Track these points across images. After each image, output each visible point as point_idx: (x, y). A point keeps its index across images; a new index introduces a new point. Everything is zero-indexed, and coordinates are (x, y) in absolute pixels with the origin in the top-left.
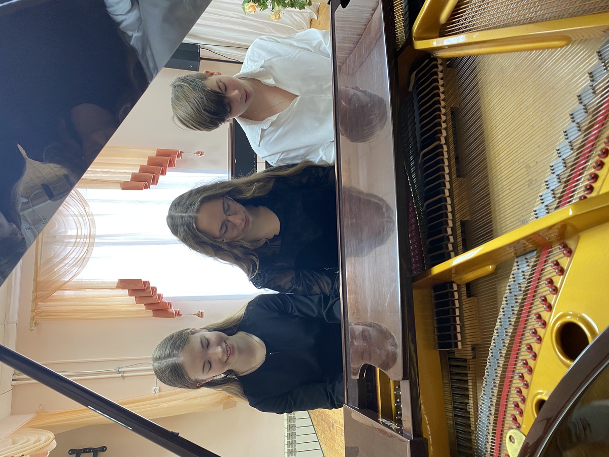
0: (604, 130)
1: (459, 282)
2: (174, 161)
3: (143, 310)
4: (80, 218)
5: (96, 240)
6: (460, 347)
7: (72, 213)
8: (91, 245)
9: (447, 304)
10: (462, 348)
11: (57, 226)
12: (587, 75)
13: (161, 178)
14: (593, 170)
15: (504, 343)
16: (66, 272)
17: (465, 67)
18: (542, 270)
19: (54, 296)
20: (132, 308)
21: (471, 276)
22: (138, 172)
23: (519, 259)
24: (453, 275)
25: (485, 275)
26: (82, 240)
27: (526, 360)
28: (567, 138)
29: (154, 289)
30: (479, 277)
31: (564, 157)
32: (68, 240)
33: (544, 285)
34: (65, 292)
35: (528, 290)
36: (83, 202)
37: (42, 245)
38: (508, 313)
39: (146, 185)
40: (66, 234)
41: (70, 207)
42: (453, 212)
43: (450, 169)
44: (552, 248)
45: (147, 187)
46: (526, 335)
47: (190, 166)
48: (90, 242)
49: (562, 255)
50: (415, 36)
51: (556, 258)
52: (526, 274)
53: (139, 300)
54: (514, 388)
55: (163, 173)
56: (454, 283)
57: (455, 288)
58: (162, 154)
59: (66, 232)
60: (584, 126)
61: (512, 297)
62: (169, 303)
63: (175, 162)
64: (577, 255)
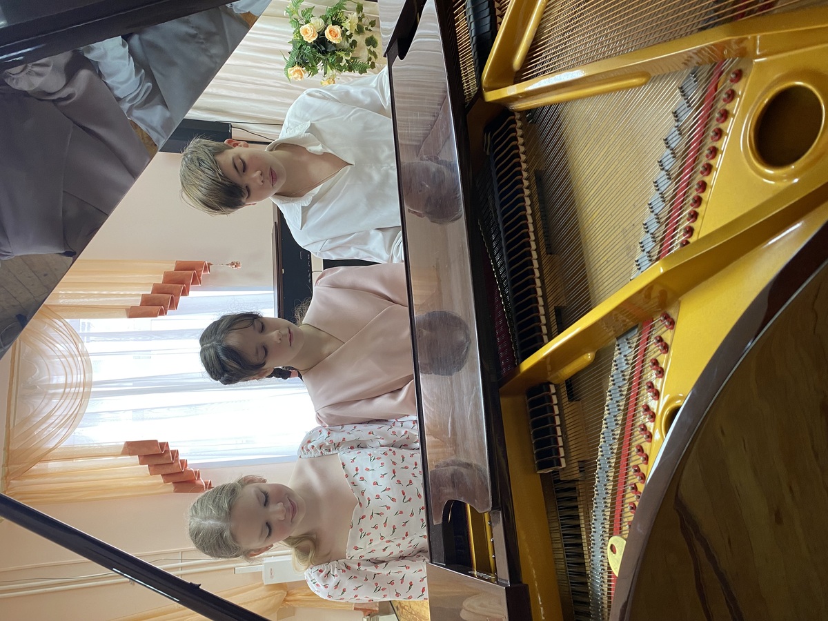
0: (695, 175)
1: (556, 382)
2: (199, 277)
3: (160, 484)
4: (70, 360)
5: (93, 389)
6: (564, 465)
7: (59, 354)
8: (86, 396)
9: (544, 411)
10: (566, 466)
11: (38, 372)
12: (671, 115)
13: (182, 299)
14: (687, 223)
15: (612, 449)
16: (50, 436)
17: (546, 120)
18: (645, 350)
19: (32, 471)
20: (145, 482)
21: (569, 370)
22: (150, 293)
23: (620, 341)
24: (549, 373)
25: (584, 367)
26: (73, 389)
27: (637, 466)
28: (658, 190)
29: (175, 453)
30: (578, 370)
31: (657, 211)
32: (53, 391)
33: (650, 368)
34: (50, 463)
35: (633, 377)
36: (75, 338)
37: (16, 401)
38: (614, 410)
39: (162, 310)
40: (51, 383)
41: (57, 345)
42: (544, 296)
43: (537, 244)
44: (653, 321)
45: (162, 313)
46: (636, 434)
47: (222, 282)
48: (85, 391)
49: (665, 328)
50: (487, 86)
51: (659, 333)
52: (628, 358)
53: (155, 469)
54: (628, 505)
55: (185, 293)
56: (552, 384)
57: (553, 390)
58: (182, 267)
59: (50, 379)
60: (674, 173)
61: (616, 389)
62: (196, 472)
63: (201, 278)
64: (679, 325)
